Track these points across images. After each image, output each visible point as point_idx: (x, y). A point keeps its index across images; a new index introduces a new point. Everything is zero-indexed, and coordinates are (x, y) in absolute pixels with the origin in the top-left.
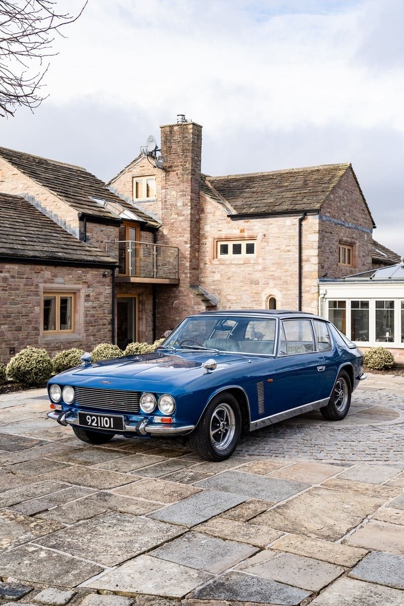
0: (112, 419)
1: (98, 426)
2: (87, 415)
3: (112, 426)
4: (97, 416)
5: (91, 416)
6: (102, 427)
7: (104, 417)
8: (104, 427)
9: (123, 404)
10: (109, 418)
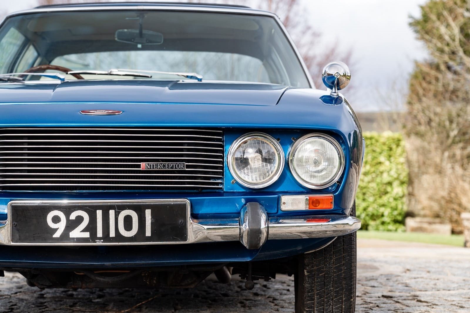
0: (148, 212)
2: (48, 209)
3: (148, 233)
4: (91, 211)
5: (68, 210)
7: (119, 209)
8: (119, 237)
9: (182, 166)
10: (140, 210)
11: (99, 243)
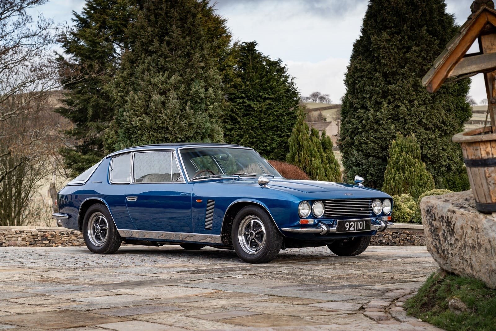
1: (354, 230)
6: (358, 230)
11: (355, 231)
